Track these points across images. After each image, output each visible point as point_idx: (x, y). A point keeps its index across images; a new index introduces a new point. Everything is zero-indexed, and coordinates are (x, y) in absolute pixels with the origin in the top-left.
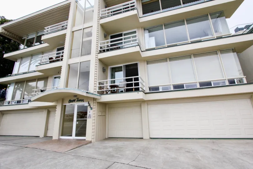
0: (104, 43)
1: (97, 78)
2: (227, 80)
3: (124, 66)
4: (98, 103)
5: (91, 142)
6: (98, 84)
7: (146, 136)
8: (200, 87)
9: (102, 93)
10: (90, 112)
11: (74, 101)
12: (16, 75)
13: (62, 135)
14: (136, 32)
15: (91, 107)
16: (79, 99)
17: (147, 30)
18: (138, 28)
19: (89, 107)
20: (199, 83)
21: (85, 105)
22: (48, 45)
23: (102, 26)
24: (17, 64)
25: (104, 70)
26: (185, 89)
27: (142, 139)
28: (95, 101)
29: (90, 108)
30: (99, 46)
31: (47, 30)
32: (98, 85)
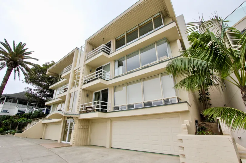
0: (86, 77)
1: (80, 102)
2: (163, 100)
3: (101, 91)
4: (79, 119)
5: (71, 146)
6: (80, 106)
7: (108, 146)
8: (145, 106)
9: (81, 113)
10: (73, 126)
11: (69, 118)
12: (54, 99)
13: (63, 141)
14: (110, 64)
15: (74, 122)
16: (71, 117)
17: (117, 61)
18: (111, 61)
20: (144, 103)
22: (66, 79)
23: (87, 65)
25: (88, 96)
26: (135, 108)
27: (105, 148)
28: (77, 119)
30: (84, 79)
31: (65, 70)
32: (80, 107)
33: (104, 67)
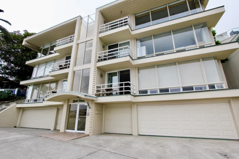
0: (102, 54)
1: (95, 83)
2: (208, 85)
3: (119, 72)
4: (95, 103)
5: (88, 135)
6: (96, 87)
7: (135, 133)
8: (183, 91)
9: (98, 95)
10: (88, 111)
11: (77, 101)
13: (67, 129)
14: (129, 42)
15: (90, 106)
16: (81, 100)
17: (139, 40)
18: (131, 39)
19: (88, 106)
20: (183, 88)
21: (85, 105)
22: (59, 54)
23: (101, 39)
24: (35, 70)
25: (102, 76)
26: (170, 92)
27: (131, 135)
28: (93, 102)
29: (89, 108)
30: (98, 56)
31: (59, 42)
32: (96, 89)
33: (120, 44)
